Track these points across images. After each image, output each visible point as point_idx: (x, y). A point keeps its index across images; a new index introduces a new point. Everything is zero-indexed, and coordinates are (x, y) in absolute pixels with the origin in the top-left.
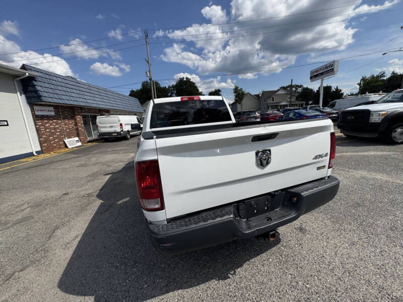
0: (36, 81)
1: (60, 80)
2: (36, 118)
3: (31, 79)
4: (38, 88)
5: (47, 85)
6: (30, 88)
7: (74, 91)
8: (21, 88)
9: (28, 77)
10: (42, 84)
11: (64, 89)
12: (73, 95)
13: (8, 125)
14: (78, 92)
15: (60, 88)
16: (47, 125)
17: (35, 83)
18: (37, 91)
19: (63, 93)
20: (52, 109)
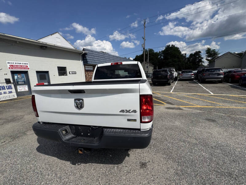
0: (87, 55)
1: (96, 53)
2: (86, 71)
3: (85, 54)
4: (87, 58)
5: (91, 56)
6: (85, 58)
7: (102, 58)
8: (82, 58)
9: (84, 53)
10: (89, 56)
11: (98, 58)
12: (101, 60)
13: (76, 74)
14: (103, 59)
15: (96, 57)
16: (89, 74)
17: (86, 56)
18: (86, 59)
19: (97, 60)
20: (92, 67)
